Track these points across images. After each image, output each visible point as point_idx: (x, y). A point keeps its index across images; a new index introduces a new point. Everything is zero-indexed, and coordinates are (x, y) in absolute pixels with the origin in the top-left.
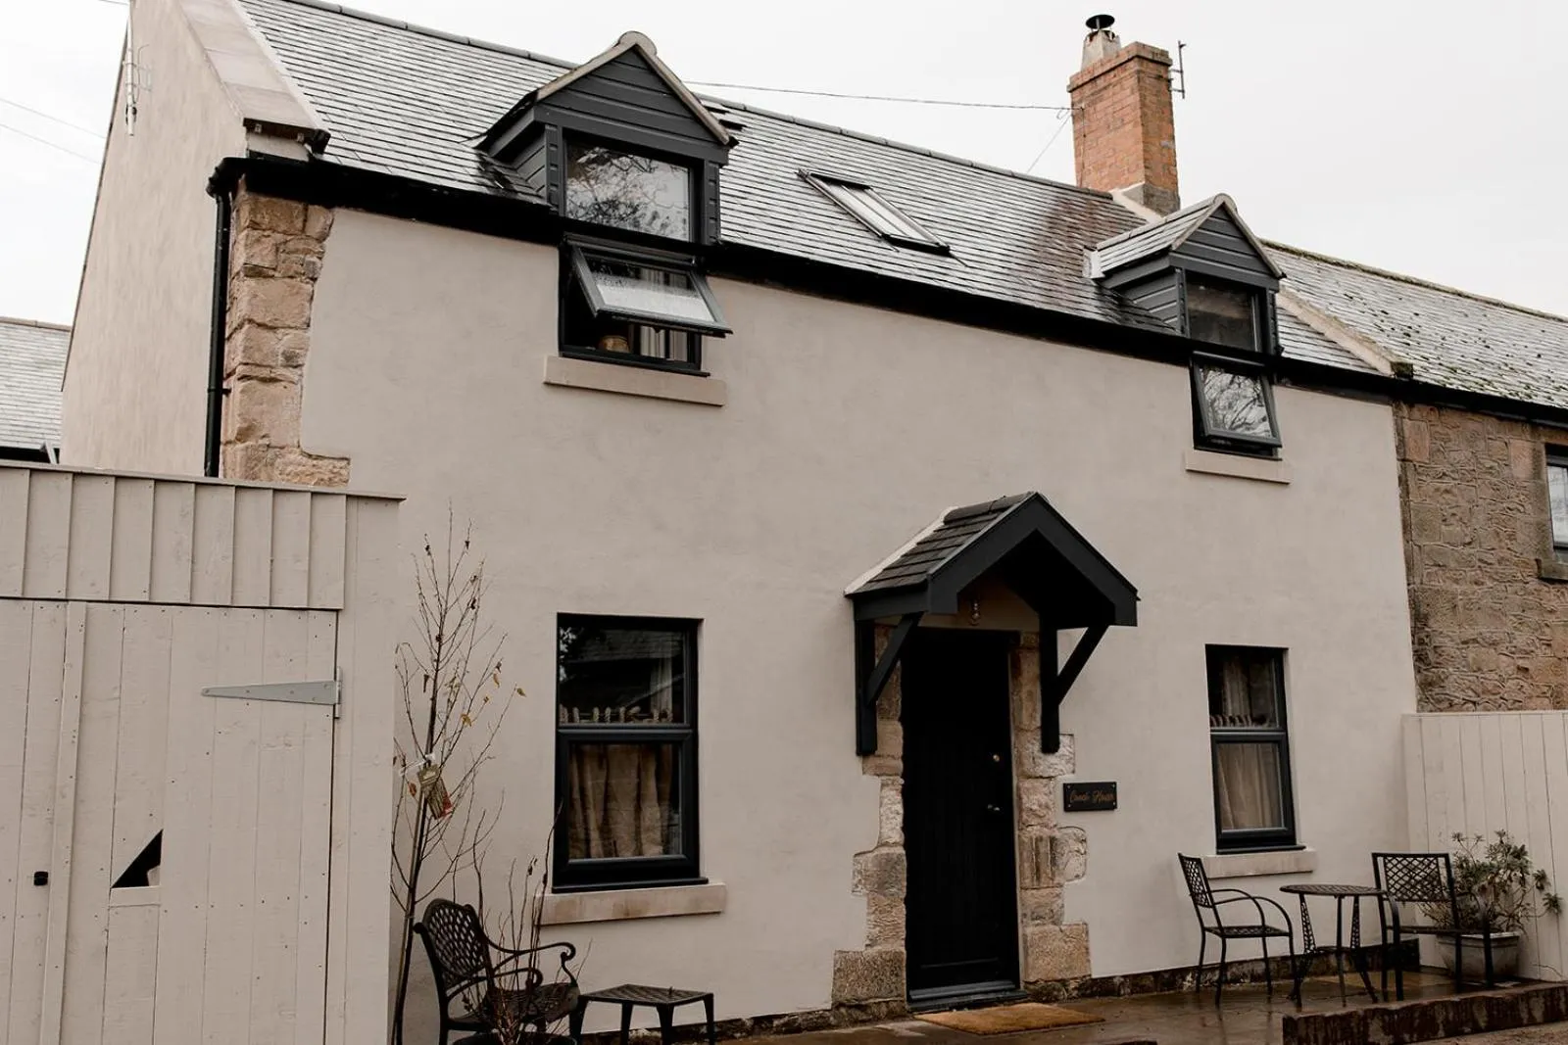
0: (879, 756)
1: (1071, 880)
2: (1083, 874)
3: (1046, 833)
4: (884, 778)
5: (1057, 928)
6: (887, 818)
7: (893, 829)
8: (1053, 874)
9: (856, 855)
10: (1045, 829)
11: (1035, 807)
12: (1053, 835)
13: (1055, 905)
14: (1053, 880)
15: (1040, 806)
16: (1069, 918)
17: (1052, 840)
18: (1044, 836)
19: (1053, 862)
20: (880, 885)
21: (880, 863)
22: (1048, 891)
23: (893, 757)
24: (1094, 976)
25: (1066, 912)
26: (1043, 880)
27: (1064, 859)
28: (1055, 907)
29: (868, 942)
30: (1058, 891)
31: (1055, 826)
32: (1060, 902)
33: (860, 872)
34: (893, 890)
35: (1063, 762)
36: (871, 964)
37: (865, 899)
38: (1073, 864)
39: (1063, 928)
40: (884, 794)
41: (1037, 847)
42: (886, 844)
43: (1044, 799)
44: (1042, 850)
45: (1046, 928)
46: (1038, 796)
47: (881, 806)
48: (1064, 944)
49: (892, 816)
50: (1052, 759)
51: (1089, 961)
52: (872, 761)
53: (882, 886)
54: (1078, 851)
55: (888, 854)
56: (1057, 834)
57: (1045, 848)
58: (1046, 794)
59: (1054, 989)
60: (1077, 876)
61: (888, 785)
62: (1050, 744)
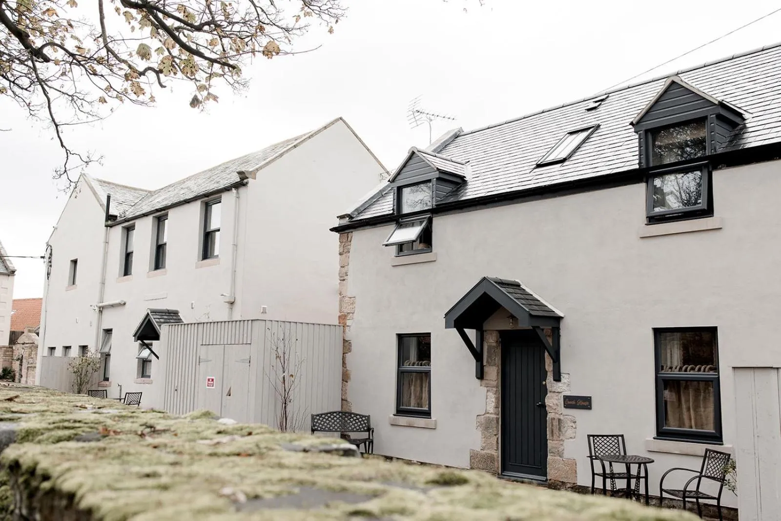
0: (487, 380)
1: (568, 439)
2: (575, 437)
3: (557, 416)
4: (488, 388)
5: (561, 459)
6: (489, 404)
7: (491, 408)
8: (560, 435)
9: (478, 416)
10: (557, 415)
11: (551, 405)
12: (560, 418)
13: (560, 449)
14: (559, 437)
15: (554, 404)
16: (566, 455)
17: (559, 420)
18: (556, 418)
19: (560, 429)
20: (486, 426)
21: (486, 420)
22: (557, 442)
23: (492, 380)
24: (578, 484)
25: (565, 453)
26: (554, 437)
27: (565, 429)
28: (560, 450)
29: (482, 448)
30: (561, 443)
31: (562, 414)
32: (562, 447)
33: (479, 422)
34: (491, 431)
35: (565, 386)
36: (483, 456)
37: (481, 432)
38: (569, 432)
39: (564, 459)
40: (488, 394)
41: (552, 422)
42: (488, 413)
43: (555, 402)
44: (554, 424)
45: (555, 458)
46: (553, 400)
47: (487, 399)
48: (564, 466)
49: (490, 402)
50: (559, 384)
51: (577, 477)
52: (484, 382)
53: (487, 428)
54: (572, 427)
55: (488, 417)
56: (562, 418)
57: (556, 423)
58: (557, 400)
59: (558, 485)
60: (571, 438)
61: (490, 391)
62: (557, 378)
